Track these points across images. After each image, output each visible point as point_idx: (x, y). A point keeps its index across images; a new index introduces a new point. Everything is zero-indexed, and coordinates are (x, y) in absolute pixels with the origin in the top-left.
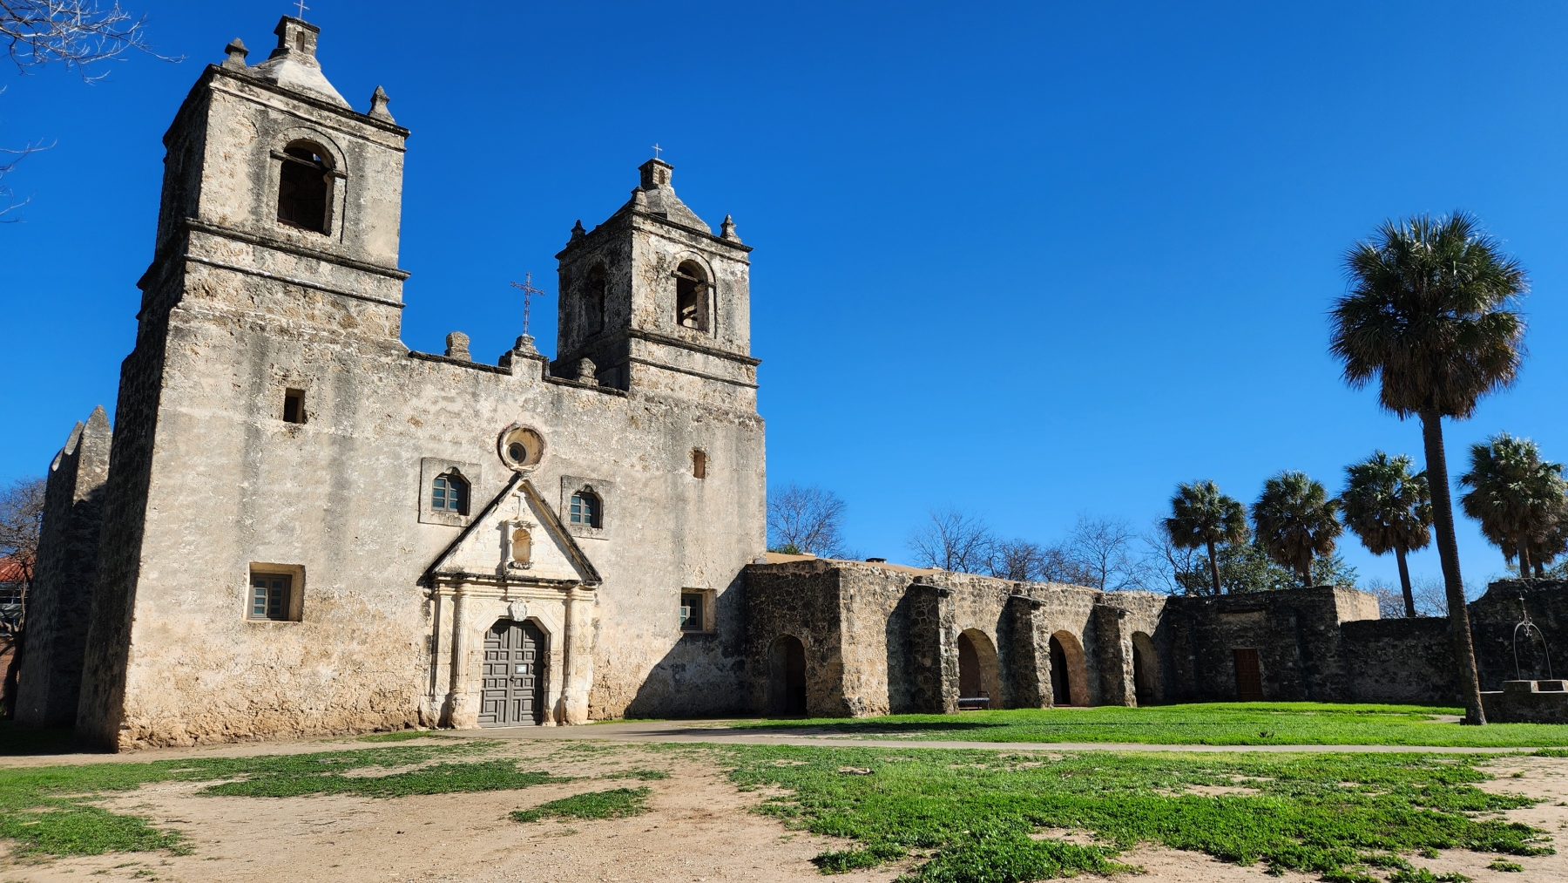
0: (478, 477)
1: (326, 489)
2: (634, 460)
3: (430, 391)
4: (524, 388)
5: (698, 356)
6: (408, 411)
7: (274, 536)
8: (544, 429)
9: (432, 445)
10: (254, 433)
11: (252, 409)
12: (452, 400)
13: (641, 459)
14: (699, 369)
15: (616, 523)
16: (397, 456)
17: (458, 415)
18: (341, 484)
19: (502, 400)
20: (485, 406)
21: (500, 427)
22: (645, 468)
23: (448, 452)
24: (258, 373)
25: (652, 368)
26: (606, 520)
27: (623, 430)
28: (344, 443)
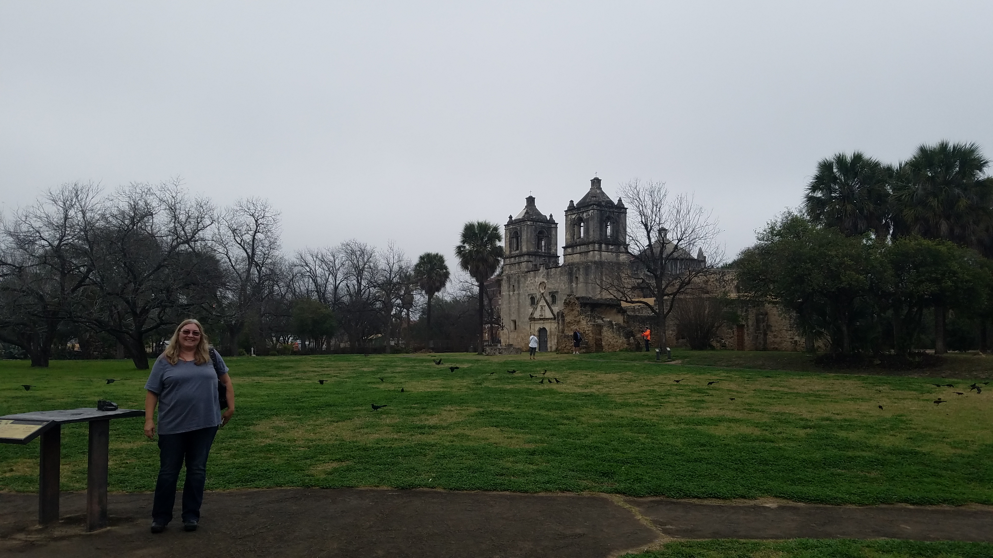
0: (536, 296)
1: (517, 304)
2: (562, 284)
3: (529, 279)
4: (542, 272)
5: (578, 248)
6: (526, 285)
7: (513, 314)
8: (546, 281)
9: (530, 291)
10: (510, 295)
11: (509, 291)
12: (532, 280)
13: (564, 283)
14: (578, 251)
15: (559, 302)
16: (525, 295)
17: (533, 283)
18: (519, 303)
19: (539, 277)
20: (537, 279)
21: (539, 283)
22: (565, 286)
23: (532, 292)
24: (509, 284)
25: (568, 256)
26: (557, 301)
27: (560, 276)
28: (519, 294)
